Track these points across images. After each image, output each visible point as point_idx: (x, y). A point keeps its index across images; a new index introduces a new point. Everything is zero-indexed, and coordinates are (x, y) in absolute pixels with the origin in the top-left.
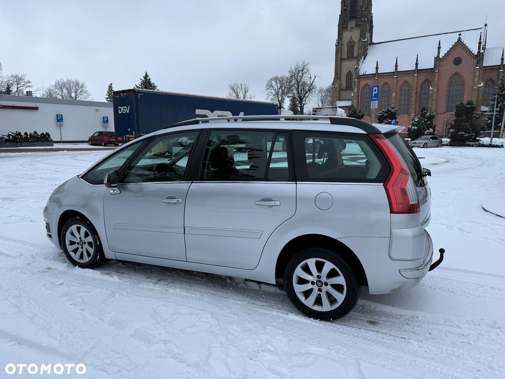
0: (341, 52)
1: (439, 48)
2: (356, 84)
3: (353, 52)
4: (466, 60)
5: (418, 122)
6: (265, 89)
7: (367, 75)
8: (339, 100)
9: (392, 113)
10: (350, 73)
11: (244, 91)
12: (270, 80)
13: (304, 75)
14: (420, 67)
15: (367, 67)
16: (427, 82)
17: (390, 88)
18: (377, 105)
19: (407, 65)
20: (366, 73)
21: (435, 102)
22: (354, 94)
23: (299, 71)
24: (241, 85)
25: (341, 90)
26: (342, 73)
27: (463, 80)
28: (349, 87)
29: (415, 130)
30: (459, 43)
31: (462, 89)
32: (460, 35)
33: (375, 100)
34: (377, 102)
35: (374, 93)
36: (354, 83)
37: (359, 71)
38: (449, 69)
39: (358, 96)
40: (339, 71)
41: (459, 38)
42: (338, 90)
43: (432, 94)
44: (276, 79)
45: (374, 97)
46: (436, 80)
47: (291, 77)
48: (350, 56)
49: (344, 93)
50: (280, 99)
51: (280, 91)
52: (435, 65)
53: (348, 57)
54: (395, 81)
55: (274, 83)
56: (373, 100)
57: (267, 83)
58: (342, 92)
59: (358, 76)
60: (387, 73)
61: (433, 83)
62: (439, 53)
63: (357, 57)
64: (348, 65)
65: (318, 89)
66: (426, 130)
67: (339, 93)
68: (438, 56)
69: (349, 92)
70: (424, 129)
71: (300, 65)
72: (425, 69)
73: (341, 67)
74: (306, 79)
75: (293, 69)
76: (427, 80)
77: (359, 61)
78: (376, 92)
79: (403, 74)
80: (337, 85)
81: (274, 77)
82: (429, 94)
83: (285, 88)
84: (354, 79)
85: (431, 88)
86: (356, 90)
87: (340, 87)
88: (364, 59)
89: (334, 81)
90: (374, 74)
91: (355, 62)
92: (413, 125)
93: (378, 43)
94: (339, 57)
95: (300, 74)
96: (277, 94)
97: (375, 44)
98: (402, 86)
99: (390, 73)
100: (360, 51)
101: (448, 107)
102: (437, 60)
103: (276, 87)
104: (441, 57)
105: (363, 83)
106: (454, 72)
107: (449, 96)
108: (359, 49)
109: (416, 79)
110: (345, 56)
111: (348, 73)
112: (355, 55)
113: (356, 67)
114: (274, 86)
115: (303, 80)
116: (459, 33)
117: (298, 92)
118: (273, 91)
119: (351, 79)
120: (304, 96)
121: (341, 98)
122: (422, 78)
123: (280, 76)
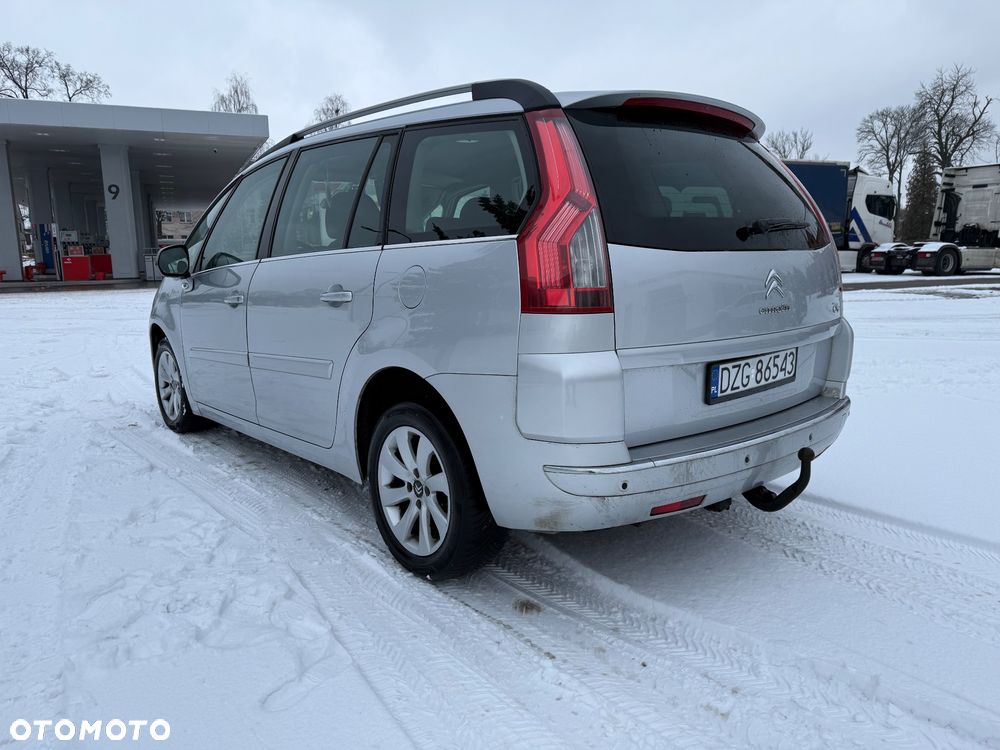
6: (856, 139)
11: (800, 147)
12: (867, 118)
13: (958, 100)
23: (944, 91)
24: (795, 135)
44: (883, 115)
47: (923, 107)
50: (892, 160)
51: (895, 141)
55: (878, 124)
57: (859, 126)
71: (947, 77)
74: (962, 107)
81: (880, 110)
83: (907, 133)
95: (947, 99)
96: (886, 148)
103: (883, 133)
114: (877, 131)
115: (954, 112)
117: (940, 139)
118: (875, 143)
120: (955, 149)
123: (894, 108)
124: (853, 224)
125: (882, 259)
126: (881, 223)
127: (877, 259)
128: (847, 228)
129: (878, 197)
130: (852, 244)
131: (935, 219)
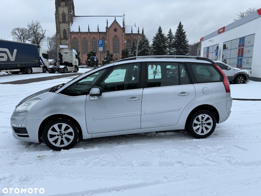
0: (59, 18)
1: (107, 23)
2: (69, 37)
3: (65, 19)
4: (119, 30)
5: (106, 57)
6: (11, 35)
7: (74, 32)
8: (61, 44)
9: (94, 53)
10: (65, 30)
12: (14, 29)
13: (38, 29)
14: (100, 31)
15: (74, 28)
16: (104, 38)
17: (87, 40)
18: (102, 49)
19: (94, 29)
20: (74, 31)
21: (108, 48)
22: (69, 42)
23: (34, 26)
25: (61, 39)
26: (60, 30)
27: (118, 39)
28: (65, 38)
29: (105, 61)
30: (115, 22)
31: (118, 43)
32: (115, 18)
33: (101, 47)
34: (102, 48)
35: (100, 43)
36: (68, 36)
37: (70, 30)
38: (112, 33)
39: (71, 43)
40: (58, 28)
41: (115, 19)
42: (59, 39)
43: (107, 44)
44: (18, 29)
45: (100, 45)
46: (108, 38)
47: (30, 29)
48: (64, 21)
49: (63, 41)
51: (22, 36)
52: (106, 31)
53: (63, 22)
54: (89, 37)
55: (17, 31)
56: (100, 47)
57: (12, 31)
58: (62, 40)
59: (70, 32)
60: (85, 32)
61: (106, 39)
62: (107, 25)
63: (68, 22)
64: (63, 26)
65: (47, 37)
66: (110, 62)
67: (60, 41)
68: (107, 27)
69: (66, 41)
70: (109, 61)
71: (35, 22)
72: (102, 32)
73: (59, 26)
74: (39, 31)
75: (30, 24)
76: (103, 37)
77: (69, 24)
78: (101, 43)
79: (92, 34)
80: (58, 36)
81: (17, 28)
82: (105, 44)
83: (26, 35)
84: (67, 34)
85: (106, 42)
86: (69, 39)
87: (60, 37)
88: (72, 23)
89: (56, 34)
90: (78, 32)
91: (67, 25)
92: (105, 59)
93: (78, 16)
94: (58, 21)
95: (36, 28)
97: (77, 16)
98: (92, 39)
99: (86, 32)
100: (69, 19)
101: (114, 51)
102: (107, 28)
103: (19, 34)
104: (108, 27)
105: (73, 36)
106: (114, 35)
107: (114, 46)
108: (69, 18)
109: (98, 36)
110: (61, 21)
111: (64, 30)
112: (67, 21)
113: (68, 27)
114: (17, 33)
115: (37, 32)
116: (115, 17)
117: (36, 38)
118: (17, 36)
119: (66, 34)
120: (40, 41)
121: (62, 43)
122: (101, 36)
123: (20, 28)
124: (40, 61)
125: (51, 69)
126: (46, 60)
127: (49, 70)
128: (39, 62)
129: (45, 54)
130: (41, 66)
131: (58, 60)
